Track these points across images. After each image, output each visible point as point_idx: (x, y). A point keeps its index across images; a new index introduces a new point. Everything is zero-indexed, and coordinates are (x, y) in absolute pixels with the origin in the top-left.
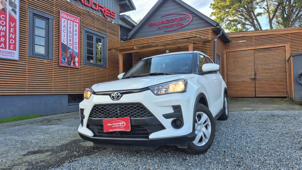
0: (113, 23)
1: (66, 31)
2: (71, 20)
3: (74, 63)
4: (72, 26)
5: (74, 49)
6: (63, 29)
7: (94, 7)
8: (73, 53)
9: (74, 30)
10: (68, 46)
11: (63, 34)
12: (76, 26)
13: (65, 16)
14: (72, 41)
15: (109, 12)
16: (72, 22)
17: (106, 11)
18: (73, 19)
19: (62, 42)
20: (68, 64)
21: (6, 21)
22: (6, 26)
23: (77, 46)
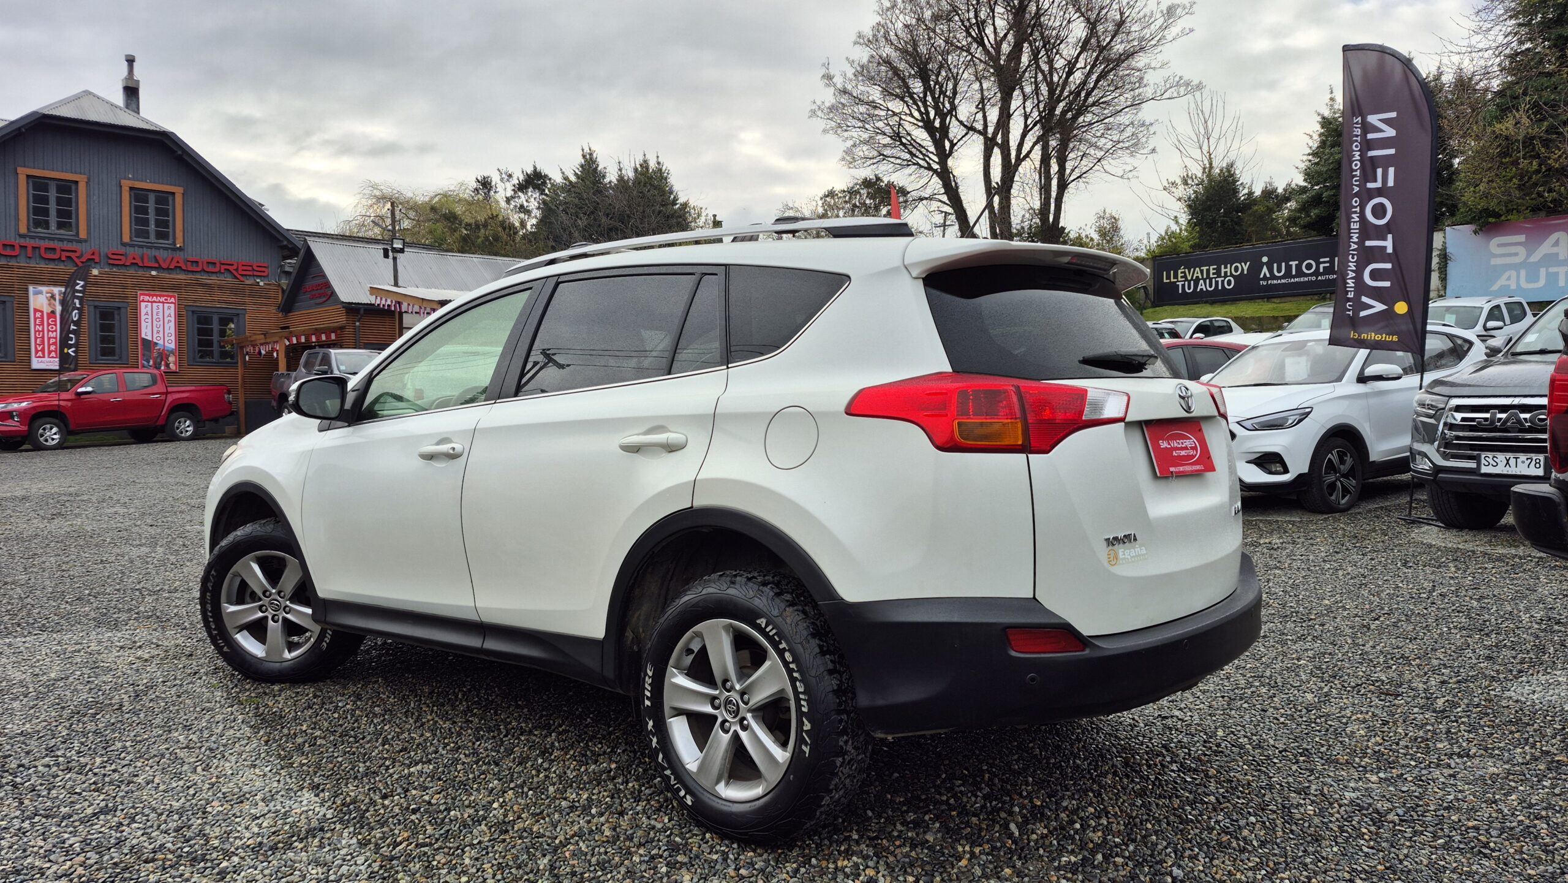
0: (262, 284)
1: (150, 321)
2: (159, 302)
3: (167, 365)
4: (161, 310)
5: (166, 344)
6: (143, 317)
7: (211, 268)
8: (164, 350)
9: (166, 315)
10: (155, 340)
11: (143, 324)
12: (169, 308)
13: (147, 298)
14: (162, 333)
15: (250, 268)
16: (161, 305)
17: (240, 269)
18: (162, 299)
19: (143, 336)
20: (156, 368)
21: (56, 325)
22: (56, 331)
23: (173, 338)
